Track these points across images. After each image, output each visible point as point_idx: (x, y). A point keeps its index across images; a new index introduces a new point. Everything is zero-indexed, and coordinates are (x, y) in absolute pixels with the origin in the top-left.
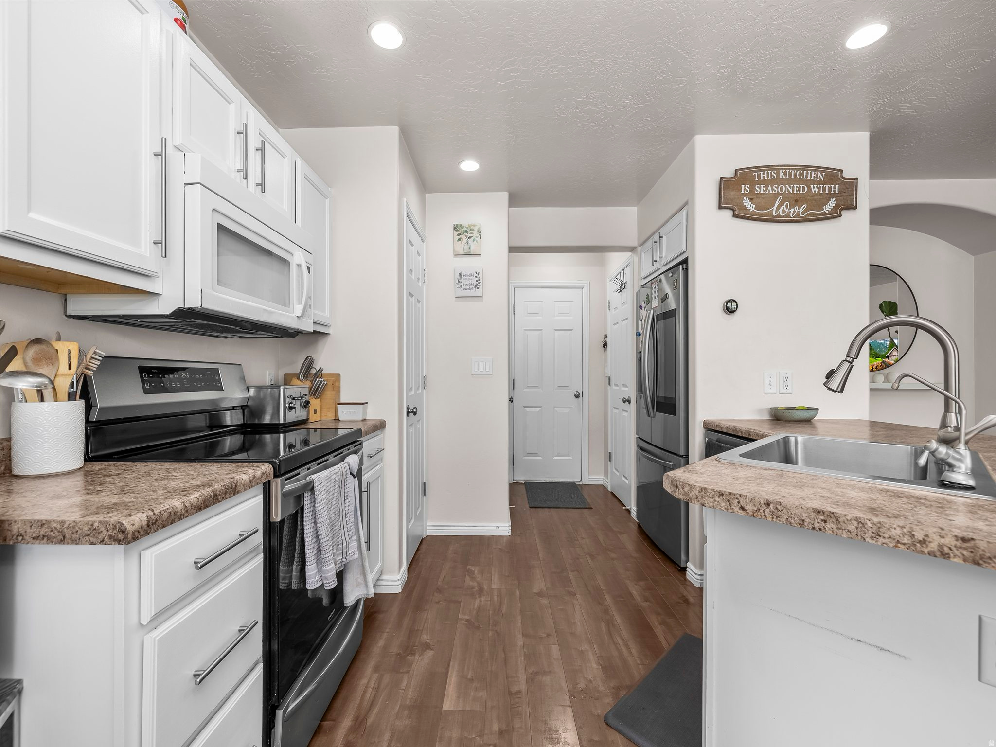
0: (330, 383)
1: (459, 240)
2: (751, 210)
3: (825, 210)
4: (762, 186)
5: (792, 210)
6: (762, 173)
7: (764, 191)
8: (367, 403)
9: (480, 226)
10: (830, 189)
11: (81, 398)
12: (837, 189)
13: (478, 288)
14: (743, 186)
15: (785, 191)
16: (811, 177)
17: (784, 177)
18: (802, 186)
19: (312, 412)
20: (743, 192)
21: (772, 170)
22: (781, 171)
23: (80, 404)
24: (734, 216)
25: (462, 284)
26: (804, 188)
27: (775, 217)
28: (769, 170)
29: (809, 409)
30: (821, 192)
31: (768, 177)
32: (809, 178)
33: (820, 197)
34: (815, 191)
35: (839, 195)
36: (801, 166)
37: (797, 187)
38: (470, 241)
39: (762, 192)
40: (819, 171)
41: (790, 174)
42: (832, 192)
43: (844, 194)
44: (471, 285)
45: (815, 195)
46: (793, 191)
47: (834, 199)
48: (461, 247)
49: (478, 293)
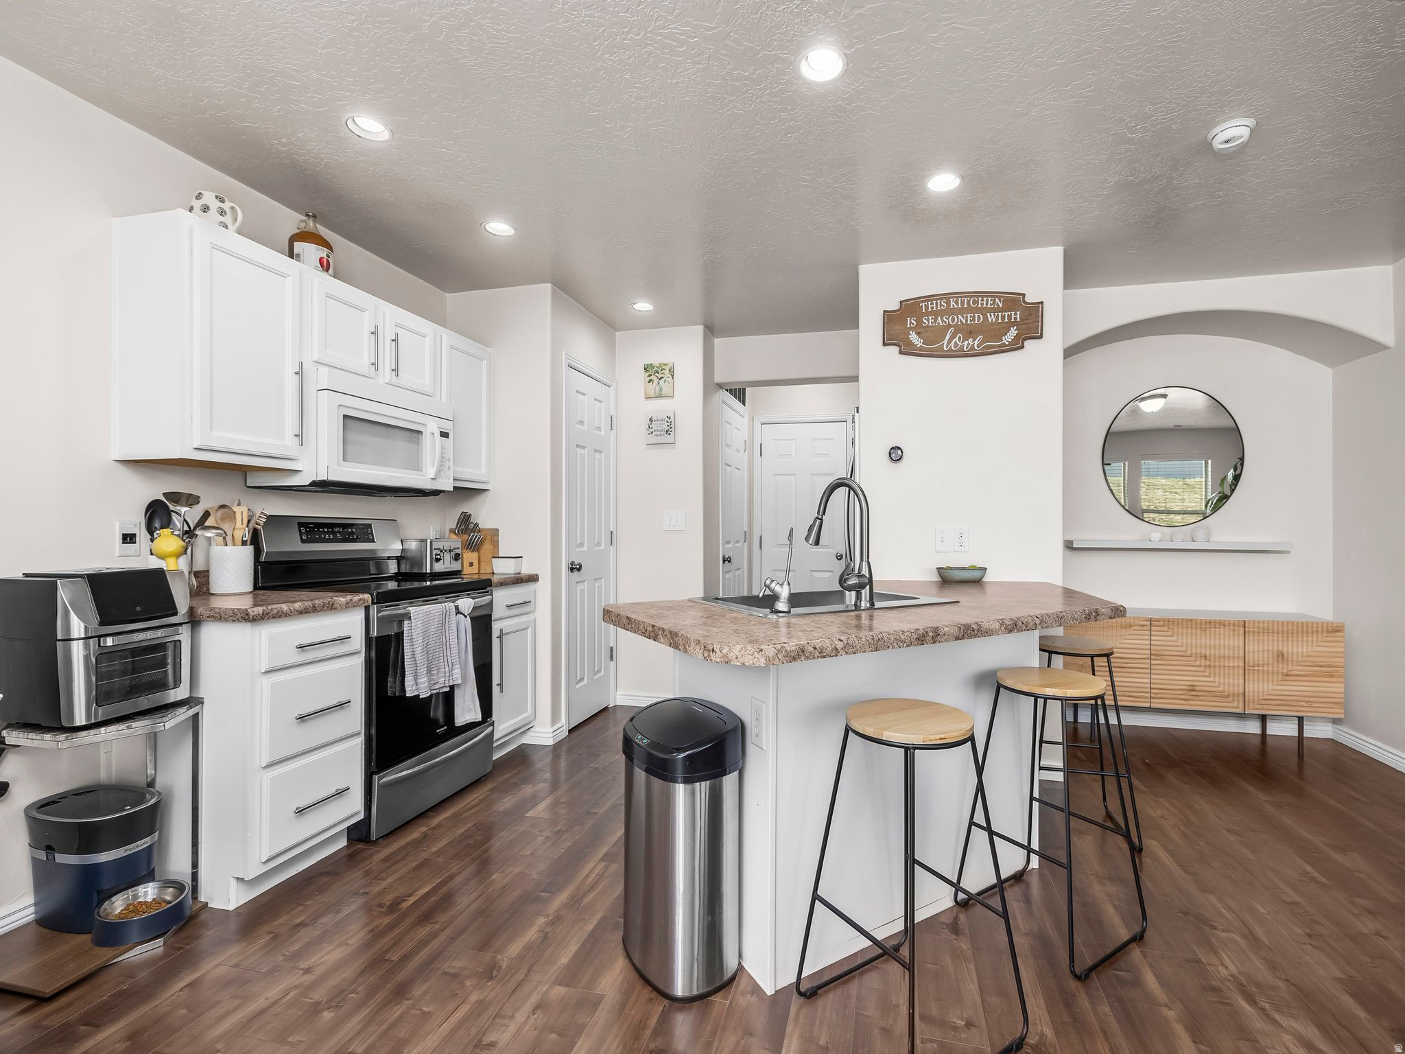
0: (489, 538)
1: (650, 381)
2: (918, 346)
3: (1004, 341)
4: (930, 318)
5: (966, 343)
6: (929, 303)
7: (932, 323)
8: (521, 557)
9: (672, 365)
10: (1010, 317)
11: (251, 544)
12: (1018, 316)
13: (669, 434)
14: (909, 319)
15: (958, 322)
16: (987, 304)
17: (956, 306)
18: (976, 315)
19: (466, 565)
20: (908, 326)
21: (941, 299)
22: (952, 300)
23: (250, 549)
24: (901, 352)
25: (652, 430)
26: (978, 319)
27: (946, 351)
28: (938, 299)
29: (974, 568)
30: (1000, 321)
31: (937, 307)
32: (985, 306)
33: (998, 326)
34: (992, 320)
35: (1021, 323)
36: (975, 292)
37: (971, 316)
38: (662, 382)
39: (930, 325)
40: (997, 297)
41: (963, 303)
42: (1013, 320)
43: (1027, 322)
44: (662, 431)
45: (992, 324)
46: (967, 321)
47: (1015, 327)
48: (652, 388)
49: (669, 439)
